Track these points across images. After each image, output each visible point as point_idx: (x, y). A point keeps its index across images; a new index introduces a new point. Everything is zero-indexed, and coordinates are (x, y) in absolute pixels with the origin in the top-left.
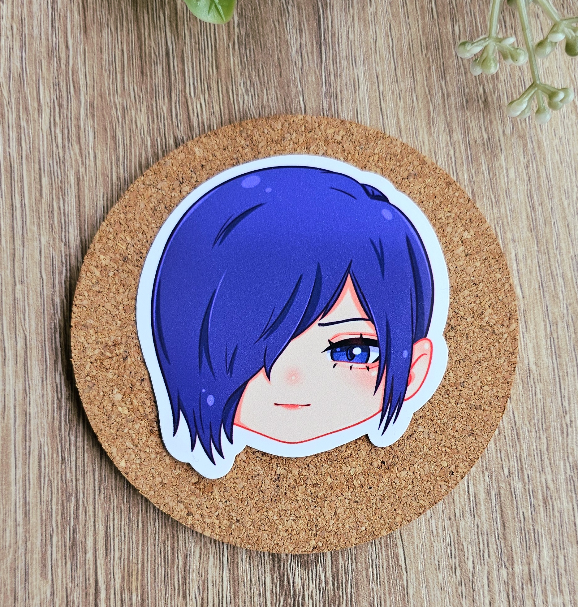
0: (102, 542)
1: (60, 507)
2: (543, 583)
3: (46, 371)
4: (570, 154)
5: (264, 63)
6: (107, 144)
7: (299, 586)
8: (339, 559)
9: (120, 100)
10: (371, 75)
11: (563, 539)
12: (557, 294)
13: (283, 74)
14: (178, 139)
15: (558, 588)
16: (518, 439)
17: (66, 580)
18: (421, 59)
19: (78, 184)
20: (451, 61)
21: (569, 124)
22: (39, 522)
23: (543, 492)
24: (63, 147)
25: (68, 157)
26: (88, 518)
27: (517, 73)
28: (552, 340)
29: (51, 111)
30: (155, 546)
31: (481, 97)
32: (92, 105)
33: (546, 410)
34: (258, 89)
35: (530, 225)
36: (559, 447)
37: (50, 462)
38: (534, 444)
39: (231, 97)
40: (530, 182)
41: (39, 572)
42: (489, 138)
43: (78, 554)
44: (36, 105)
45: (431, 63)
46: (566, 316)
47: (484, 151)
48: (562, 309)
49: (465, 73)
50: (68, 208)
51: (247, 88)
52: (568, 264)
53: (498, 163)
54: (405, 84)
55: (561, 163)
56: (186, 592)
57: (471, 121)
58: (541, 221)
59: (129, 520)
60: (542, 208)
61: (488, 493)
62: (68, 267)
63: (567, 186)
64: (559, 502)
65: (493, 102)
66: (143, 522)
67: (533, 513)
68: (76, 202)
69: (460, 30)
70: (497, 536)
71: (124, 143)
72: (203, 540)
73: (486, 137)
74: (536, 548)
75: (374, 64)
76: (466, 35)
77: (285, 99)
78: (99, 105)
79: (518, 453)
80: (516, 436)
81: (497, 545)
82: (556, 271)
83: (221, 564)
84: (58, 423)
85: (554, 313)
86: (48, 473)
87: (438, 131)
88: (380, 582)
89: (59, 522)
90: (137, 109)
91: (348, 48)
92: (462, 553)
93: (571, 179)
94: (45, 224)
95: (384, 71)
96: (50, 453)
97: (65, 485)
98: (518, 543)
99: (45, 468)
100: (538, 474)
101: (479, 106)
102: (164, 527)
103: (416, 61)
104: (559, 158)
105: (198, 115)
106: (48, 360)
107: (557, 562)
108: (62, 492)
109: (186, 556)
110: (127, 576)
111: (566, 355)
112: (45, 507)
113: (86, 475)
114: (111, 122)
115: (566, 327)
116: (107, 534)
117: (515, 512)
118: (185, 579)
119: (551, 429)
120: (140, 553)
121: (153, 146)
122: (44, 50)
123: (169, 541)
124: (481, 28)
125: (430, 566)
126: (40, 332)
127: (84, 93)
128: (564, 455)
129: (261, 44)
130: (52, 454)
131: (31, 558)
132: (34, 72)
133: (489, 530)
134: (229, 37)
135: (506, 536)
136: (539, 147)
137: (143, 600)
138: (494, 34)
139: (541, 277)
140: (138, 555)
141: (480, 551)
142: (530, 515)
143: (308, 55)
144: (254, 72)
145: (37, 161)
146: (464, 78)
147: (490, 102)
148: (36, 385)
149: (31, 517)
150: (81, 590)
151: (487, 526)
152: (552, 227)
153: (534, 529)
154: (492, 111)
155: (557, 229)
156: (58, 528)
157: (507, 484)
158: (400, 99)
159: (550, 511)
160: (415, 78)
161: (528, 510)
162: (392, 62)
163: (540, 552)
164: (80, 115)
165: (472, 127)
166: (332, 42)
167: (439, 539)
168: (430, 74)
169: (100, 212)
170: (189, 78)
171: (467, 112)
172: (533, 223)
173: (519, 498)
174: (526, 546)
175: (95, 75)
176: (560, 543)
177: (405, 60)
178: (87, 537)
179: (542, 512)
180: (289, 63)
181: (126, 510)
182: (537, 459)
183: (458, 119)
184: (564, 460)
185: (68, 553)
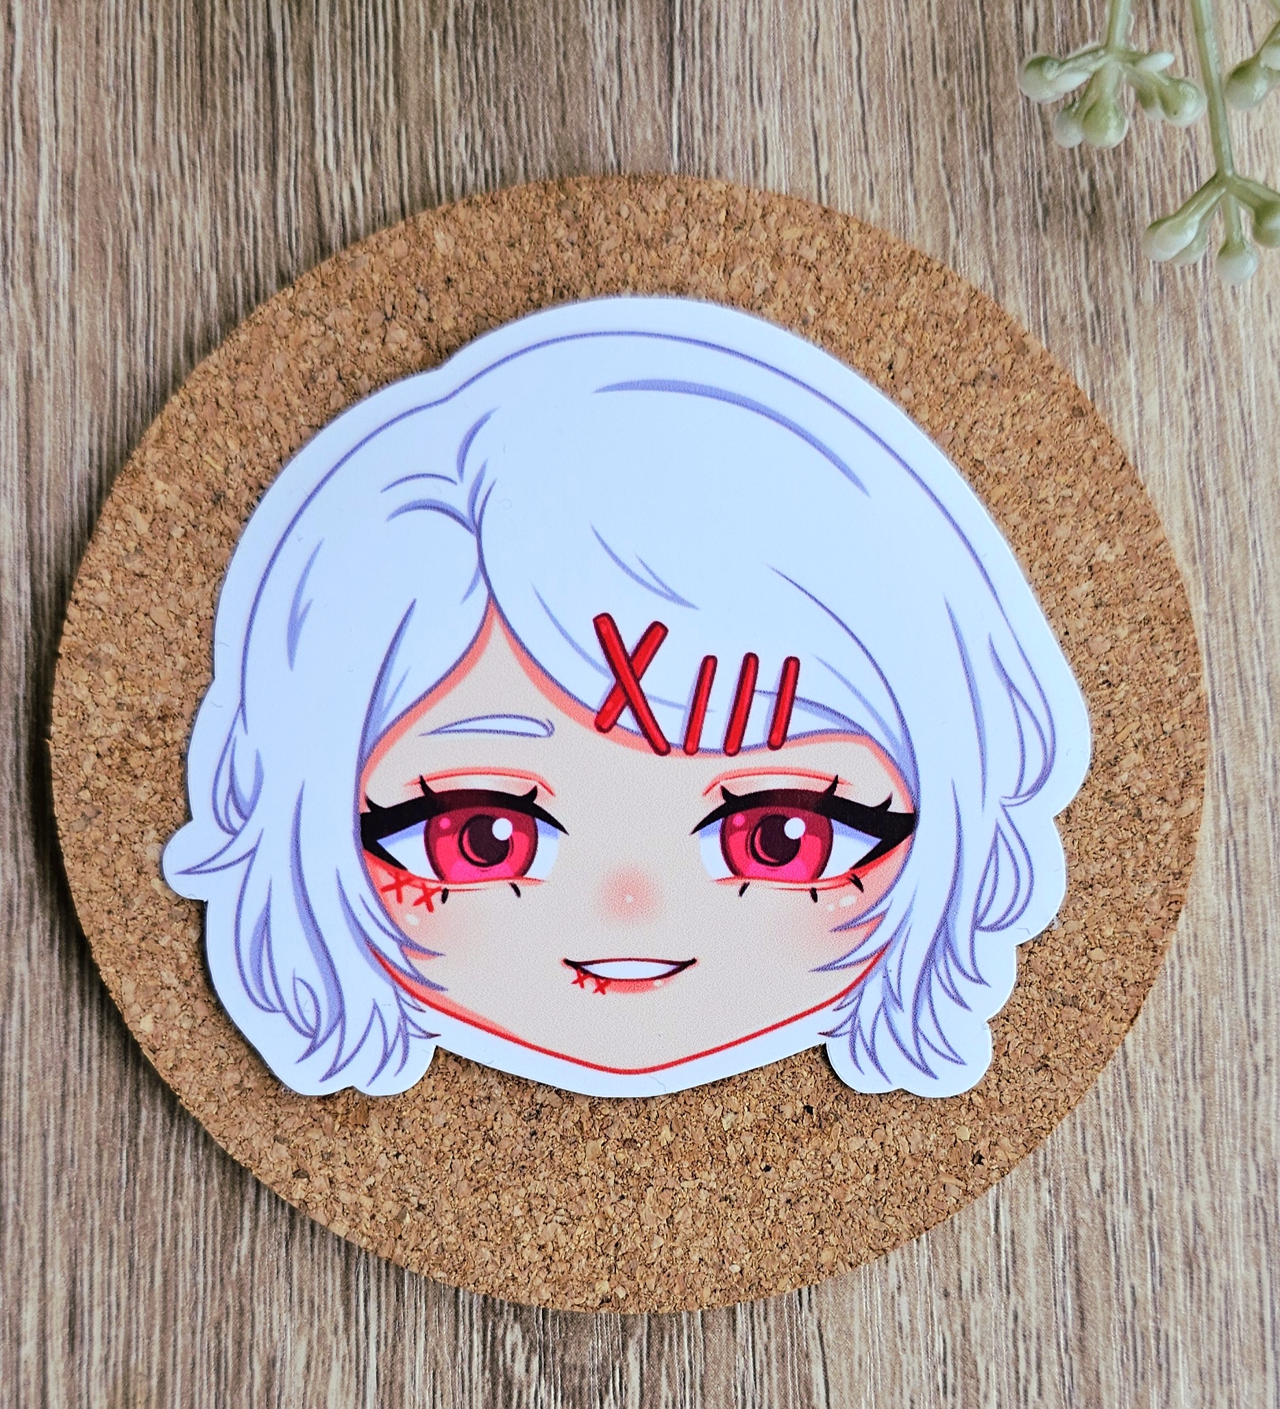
0: (61, 1316)
5: (522, 86)
6: (104, 286)
8: (659, 1386)
9: (143, 170)
10: (799, 129)
11: (1228, 1358)
12: (1251, 729)
13: (568, 119)
16: (1130, 1097)
18: (933, 94)
19: (27, 389)
20: (1009, 101)
23: (1185, 1237)
26: (26, 1254)
27: (1181, 143)
28: (1232, 849)
30: (194, 1333)
31: (1082, 201)
32: (69, 182)
33: (1204, 1028)
34: (501, 157)
35: (1192, 545)
36: (1234, 1125)
38: (1171, 1114)
39: (432, 174)
40: (1197, 433)
42: (1098, 312)
45: (958, 105)
46: (1270, 786)
47: (1084, 344)
48: (1261, 769)
49: (1045, 136)
51: (473, 151)
53: (1119, 379)
54: (888, 157)
57: (1054, 264)
59: (131, 1266)
60: (1226, 503)
61: (1046, 1232)
64: (1224, 1263)
65: (1115, 215)
66: (165, 1273)
67: (1158, 1288)
68: (19, 436)
69: (1036, 19)
70: (1062, 1342)
71: (148, 285)
72: (316, 1323)
73: (1089, 307)
74: (1160, 1377)
75: (808, 102)
76: (1051, 34)
78: (87, 183)
79: (1128, 1135)
80: (1125, 1091)
81: (1062, 1366)
82: (1253, 667)
83: (361, 1387)
85: (1241, 778)
90: (185, 196)
91: (743, 55)
92: (973, 1382)
95: (835, 121)
98: (1114, 1364)
100: (1176, 1190)
101: (1076, 224)
102: (218, 1287)
103: (920, 96)
104: (1275, 373)
105: (343, 219)
109: (271, 1363)
110: (123, 1404)
111: (1265, 887)
113: (24, 1145)
114: (116, 229)
115: (1269, 815)
116: (73, 1299)
117: (1113, 1285)
119: (1215, 1076)
120: (156, 1348)
121: (225, 295)
123: (231, 1323)
124: (1093, 17)
127: (50, 147)
128: (1244, 1145)
129: (515, 37)
133: (1043, 1328)
134: (433, 13)
135: (1085, 1343)
136: (1226, 341)
138: (1119, 40)
139: (1213, 683)
140: (150, 1356)
141: (1018, 1379)
142: (1150, 1293)
143: (636, 70)
144: (494, 110)
146: (1042, 149)
147: (1106, 215)
151: (1038, 1316)
152: (1247, 554)
153: (1158, 1331)
154: (1109, 241)
155: (1260, 559)
157: (1096, 1213)
158: (872, 197)
159: (1199, 1286)
160: (914, 144)
161: (1145, 1280)
162: (857, 98)
163: (1168, 1388)
164: (36, 204)
165: (1057, 279)
166: (701, 38)
167: (916, 1345)
168: (955, 135)
169: (80, 467)
170: (325, 118)
171: (1044, 239)
172: (1200, 541)
173: (1124, 1249)
174: (1136, 1370)
175: (79, 101)
176: (1220, 1368)
177: (891, 93)
178: (24, 1302)
179: (1182, 1287)
180: (586, 88)
181: (122, 1239)
182: (1177, 1152)
183: (1019, 257)
184: (1244, 1157)
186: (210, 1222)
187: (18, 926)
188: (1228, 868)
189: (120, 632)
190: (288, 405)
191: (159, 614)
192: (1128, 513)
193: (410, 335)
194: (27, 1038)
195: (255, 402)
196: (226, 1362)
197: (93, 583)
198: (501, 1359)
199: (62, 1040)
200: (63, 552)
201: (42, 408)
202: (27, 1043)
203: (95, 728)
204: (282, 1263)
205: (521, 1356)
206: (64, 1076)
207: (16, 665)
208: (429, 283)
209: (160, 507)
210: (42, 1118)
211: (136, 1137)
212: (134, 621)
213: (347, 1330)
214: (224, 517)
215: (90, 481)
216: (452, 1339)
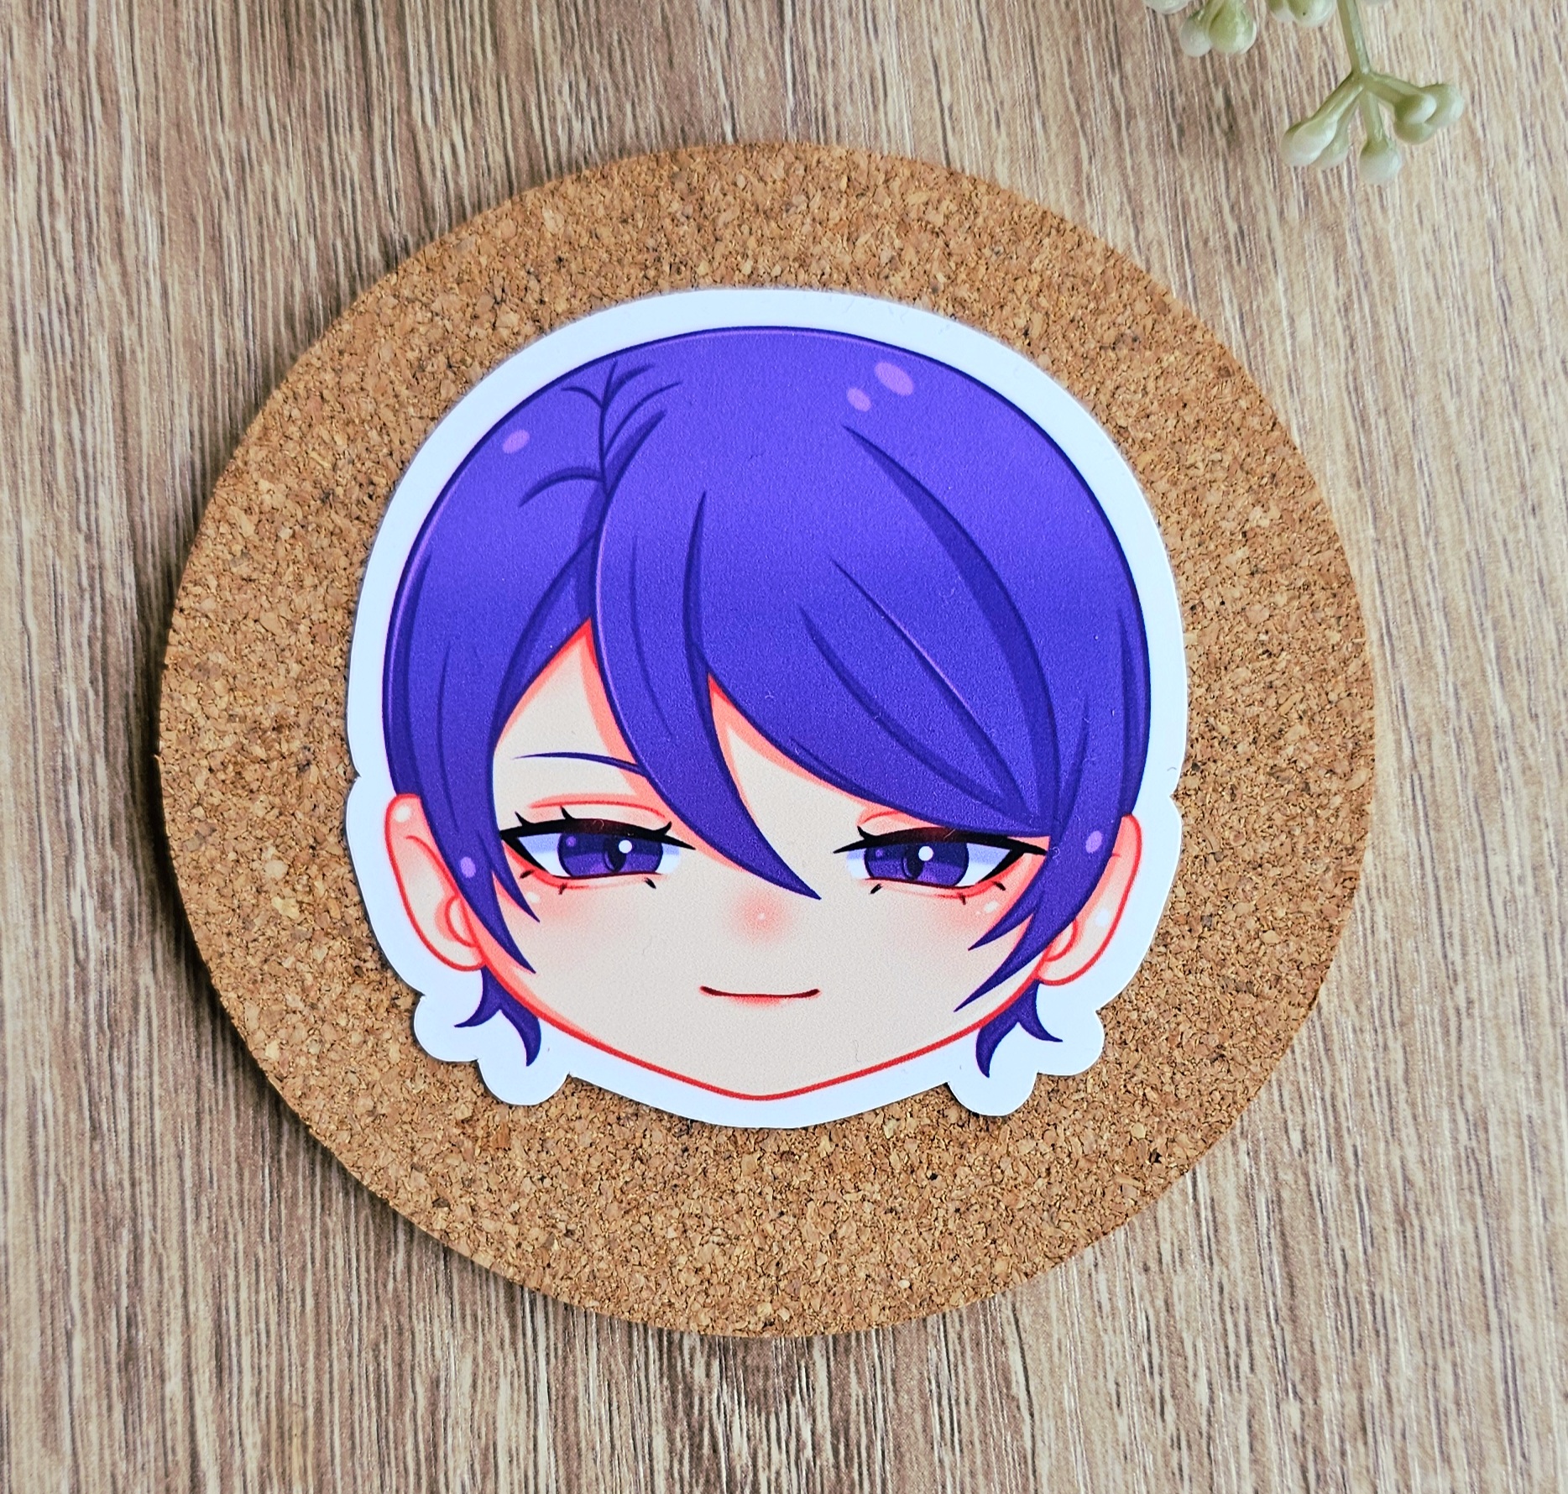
0: (207, 1348)
1: (89, 1258)
2: (1398, 1437)
3: (44, 886)
4: (1462, 273)
5: (626, 30)
6: (197, 259)
7: (742, 1458)
8: (848, 1383)
9: (231, 136)
10: (917, 59)
11: (1449, 1319)
12: (1428, 656)
13: (676, 61)
14: (393, 243)
15: (1436, 1450)
16: (1327, 1050)
17: (112, 1454)
18: (1056, 16)
19: (120, 371)
20: (1136, 18)
21: (1459, 191)
22: (35, 1297)
23: (1395, 1194)
24: (77, 268)
25: (89, 297)
26: (166, 1285)
27: (1317, 52)
28: (1417, 784)
29: (39, 170)
30: (350, 1357)
31: (1218, 119)
32: (153, 153)
33: (1400, 973)
34: (608, 104)
35: (1355, 468)
36: (1438, 1073)
37: (61, 1134)
38: (1371, 1065)
39: (537, 126)
40: (1354, 353)
41: (36, 1434)
42: (1242, 232)
43: (144, 1383)
45: (1083, 26)
46: (1453, 716)
47: (1230, 266)
48: (1443, 698)
49: (1174, 52)
50: (95, 438)
51: (578, 98)
52: (1459, 576)
53: (1268, 301)
54: (1012, 84)
55: (1438, 298)
56: (437, 1482)
57: (1193, 186)
59: (280, 1290)
60: (1388, 423)
61: (1248, 1197)
62: (98, 599)
63: (1455, 361)
64: (1438, 1220)
65: (1252, 131)
66: (316, 1295)
67: (1370, 1250)
68: (114, 421)
70: (1272, 1312)
71: (243, 256)
72: (480, 1338)
73: (1232, 227)
74: (1378, 1345)
75: (926, 30)
77: (683, 130)
78: (174, 152)
79: (1328, 1090)
80: (1321, 1044)
81: (1273, 1337)
82: (1427, 593)
83: (532, 1403)
84: (79, 1028)
85: (1422, 709)
86: (56, 1165)
87: (1104, 214)
88: (960, 1442)
89: (89, 1296)
90: (277, 162)
92: (1180, 1360)
93: (1465, 343)
94: (32, 483)
95: (955, 50)
96: (60, 1111)
97: (101, 1196)
98: (1330, 1333)
99: (47, 1150)
100: (1382, 1145)
101: (1215, 143)
102: (374, 1306)
103: (1042, 19)
104: (1431, 286)
105: (445, 177)
106: (48, 856)
107: (1435, 1380)
108: (95, 1215)
109: (435, 1383)
110: (278, 1438)
111: (1454, 822)
112: (48, 1257)
113: (158, 1168)
114: (206, 199)
115: (1454, 746)
116: (219, 1329)
117: (1322, 1249)
118: (435, 1446)
119: (1416, 1022)
120: (311, 1377)
121: (325, 263)
123: (390, 1344)
125: (1094, 1396)
126: (23, 780)
127: (132, 116)
128: (1450, 1093)
130: (66, 1115)
131: (15, 1395)
133: (1251, 1299)
135: (1297, 1312)
136: (1378, 256)
139: (1386, 611)
140: (304, 1384)
141: (1228, 1354)
142: (1361, 1255)
143: (744, 8)
144: (597, 57)
146: (1173, 68)
147: (1245, 132)
148: (16, 926)
149: (12, 1286)
150: (152, 1480)
151: (1244, 1288)
152: (1414, 475)
153: (1373, 1294)
154: (1249, 158)
155: (1427, 479)
156: (85, 1314)
157: (1298, 1173)
158: (998, 126)
159: (1414, 1246)
160: (1039, 69)
161: (1355, 1241)
162: (976, 24)
163: (1388, 1355)
164: (120, 178)
165: (1196, 201)
167: (1117, 1324)
168: (1081, 57)
169: (182, 449)
170: (420, 73)
171: (1181, 159)
172: (1363, 464)
173: (1330, 1211)
174: (1352, 1339)
175: (159, 68)
176: (1442, 1331)
177: (1012, 18)
178: (165, 1336)
179: (1395, 1247)
180: (693, 29)
181: (269, 1262)
182: (1380, 1105)
183: (1156, 181)
184: (1452, 1106)
185: (115, 1381)
186: (362, 1238)
187: (140, 937)
188: (1415, 804)
189: (229, 640)
190: (396, 396)
191: (269, 620)
192: (1281, 474)
193: (521, 319)
194: (156, 1054)
195: (362, 394)
196: (387, 1387)
197: (198, 590)
198: (679, 1364)
199: (194, 1053)
200: (168, 539)
201: (137, 391)
202: (156, 1060)
203: (207, 742)
204: (441, 1277)
205: (700, 1361)
206: (198, 1093)
207: (123, 661)
208: (539, 264)
209: (266, 508)
211: (279, 1152)
212: (244, 628)
213: (513, 1343)
214: (333, 515)
215: (192, 464)
216: (626, 1347)
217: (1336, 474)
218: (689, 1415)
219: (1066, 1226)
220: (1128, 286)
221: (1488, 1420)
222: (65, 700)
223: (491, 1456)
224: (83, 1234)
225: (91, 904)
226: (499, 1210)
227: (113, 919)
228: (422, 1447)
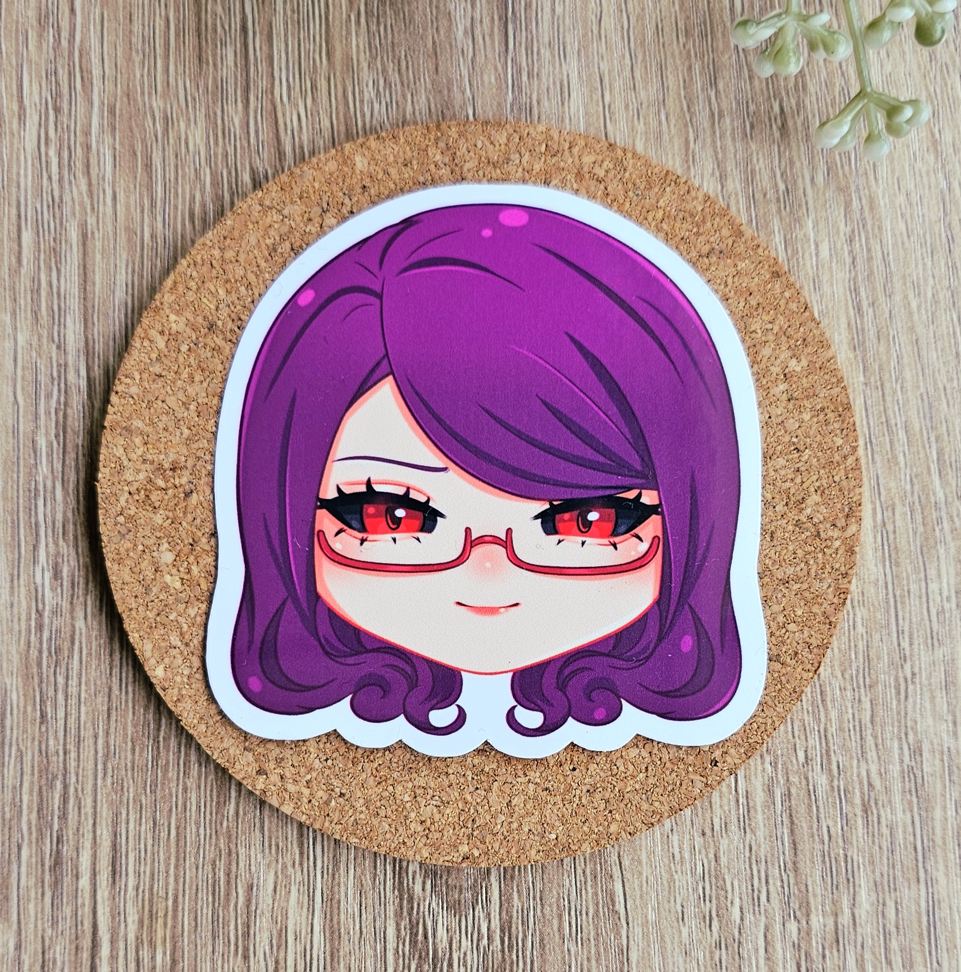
0: (106, 859)
1: (35, 798)
2: (859, 947)
3: (19, 562)
4: (924, 221)
6: (136, 178)
7: (443, 944)
8: (512, 898)
9: (161, 103)
10: (590, 75)
11: (894, 874)
12: (895, 457)
13: (440, 69)
14: (258, 173)
15: (883, 956)
16: (823, 701)
17: (43, 924)
18: (677, 52)
19: (84, 244)
20: (727, 57)
21: (924, 170)
23: (862, 793)
24: (61, 180)
25: (67, 198)
26: (83, 817)
27: (838, 82)
28: (885, 537)
29: (40, 118)
30: (197, 868)
31: (775, 119)
32: (112, 111)
33: (871, 654)
34: (396, 94)
35: (853, 339)
36: (892, 718)
37: (21, 719)
38: (850, 711)
39: (351, 105)
40: (854, 267)
42: (787, 190)
43: (65, 879)
44: (15, 107)
45: (694, 59)
46: (909, 495)
47: (780, 211)
48: (903, 483)
49: (750, 78)
50: (66, 285)
51: (378, 90)
52: (915, 409)
53: (802, 233)
54: (648, 92)
55: (908, 236)
56: (248, 950)
57: (758, 160)
58: (872, 334)
59: (155, 824)
60: (874, 311)
61: (770, 791)
62: (63, 385)
63: (918, 275)
64: (889, 810)
65: (796, 128)
66: (178, 828)
67: (845, 828)
68: (79, 275)
69: (742, 5)
70: (782, 865)
71: (165, 176)
72: (280, 860)
73: (782, 187)
74: (848, 888)
75: (596, 58)
77: (442, 112)
78: (124, 111)
79: (822, 726)
80: (819, 696)
81: (783, 881)
82: (895, 418)
83: (311, 903)
84: (36, 653)
85: (890, 489)
86: (17, 739)
87: (702, 175)
88: (582, 938)
89: (34, 822)
90: (189, 120)
91: (553, 28)
92: (723, 893)
93: (924, 264)
94: (25, 311)
95: (614, 70)
96: (22, 704)
97: (45, 760)
98: (818, 879)
99: (12, 729)
100: (855, 762)
101: (773, 134)
102: (214, 837)
103: (668, 54)
104: (904, 228)
105: (293, 133)
106: (23, 544)
107: (883, 912)
108: (40, 771)
109: (250, 888)
110: (149, 918)
111: (908, 561)
112: (9, 797)
113: (82, 743)
114: (143, 141)
115: (909, 513)
116: (114, 847)
117: (815, 826)
118: (248, 927)
119: (880, 685)
120: (172, 879)
121: (215, 183)
122: (32, 13)
123: (223, 861)
125: (667, 913)
126: (10, 496)
127: (99, 88)
128: (899, 731)
129: (405, 17)
130: (25, 707)
132: (13, 50)
133: (769, 855)
134: (351, 3)
135: (798, 865)
136: (871, 208)
137: (174, 962)
138: (794, 8)
139: (869, 428)
140: (167, 884)
141: (753, 890)
142: (840, 831)
143: (484, 38)
144: (391, 64)
145: (14, 203)
147: (792, 128)
150: (68, 941)
151: (765, 848)
152: (890, 344)
153: (846, 856)
154: (794, 145)
155: (897, 348)
156: (30, 833)
157: (802, 777)
158: (639, 118)
159: (873, 826)
160: (665, 84)
161: (837, 822)
162: (627, 55)
163: (855, 895)
164: (90, 126)
165: (760, 169)
166: (526, 18)
167: (684, 868)
168: (692, 79)
169: (120, 294)
170: (281, 70)
171: (751, 144)
172: (858, 336)
173: (822, 802)
174: (832, 883)
175: (118, 59)
176: (889, 881)
177: (650, 53)
178: (81, 850)
179: (862, 826)
180: (451, 50)
181: (149, 806)
182: (855, 737)
183: (735, 156)
184: (900, 739)
185: (47, 877)
186: (208, 793)
187: (78, 597)
188: (883, 549)
192: (809, 339)
194: (84, 671)
196: (219, 888)
198: (405, 882)
199: (108, 672)
200: (108, 350)
201: (94, 257)
202: (84, 675)
204: (257, 820)
205: (419, 880)
206: (109, 697)
207: (77, 424)
210: (94, 725)
211: (158, 737)
213: (301, 864)
215: (126, 304)
216: (372, 869)
217: (841, 342)
218: (410, 914)
219: (657, 804)
220: (718, 219)
221: (916, 939)
222: (39, 447)
223: (284, 935)
224: (32, 782)
225: (48, 575)
226: (298, 779)
227: (62, 585)
228: (240, 927)
